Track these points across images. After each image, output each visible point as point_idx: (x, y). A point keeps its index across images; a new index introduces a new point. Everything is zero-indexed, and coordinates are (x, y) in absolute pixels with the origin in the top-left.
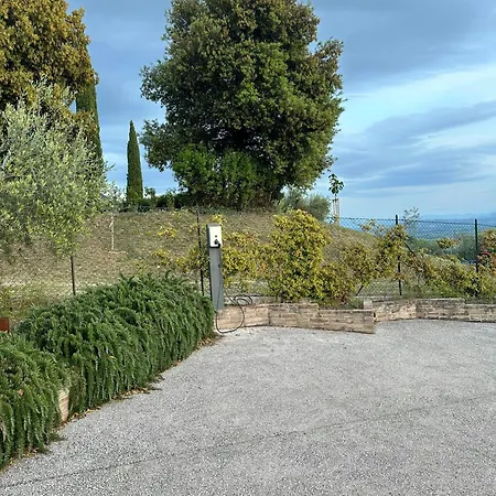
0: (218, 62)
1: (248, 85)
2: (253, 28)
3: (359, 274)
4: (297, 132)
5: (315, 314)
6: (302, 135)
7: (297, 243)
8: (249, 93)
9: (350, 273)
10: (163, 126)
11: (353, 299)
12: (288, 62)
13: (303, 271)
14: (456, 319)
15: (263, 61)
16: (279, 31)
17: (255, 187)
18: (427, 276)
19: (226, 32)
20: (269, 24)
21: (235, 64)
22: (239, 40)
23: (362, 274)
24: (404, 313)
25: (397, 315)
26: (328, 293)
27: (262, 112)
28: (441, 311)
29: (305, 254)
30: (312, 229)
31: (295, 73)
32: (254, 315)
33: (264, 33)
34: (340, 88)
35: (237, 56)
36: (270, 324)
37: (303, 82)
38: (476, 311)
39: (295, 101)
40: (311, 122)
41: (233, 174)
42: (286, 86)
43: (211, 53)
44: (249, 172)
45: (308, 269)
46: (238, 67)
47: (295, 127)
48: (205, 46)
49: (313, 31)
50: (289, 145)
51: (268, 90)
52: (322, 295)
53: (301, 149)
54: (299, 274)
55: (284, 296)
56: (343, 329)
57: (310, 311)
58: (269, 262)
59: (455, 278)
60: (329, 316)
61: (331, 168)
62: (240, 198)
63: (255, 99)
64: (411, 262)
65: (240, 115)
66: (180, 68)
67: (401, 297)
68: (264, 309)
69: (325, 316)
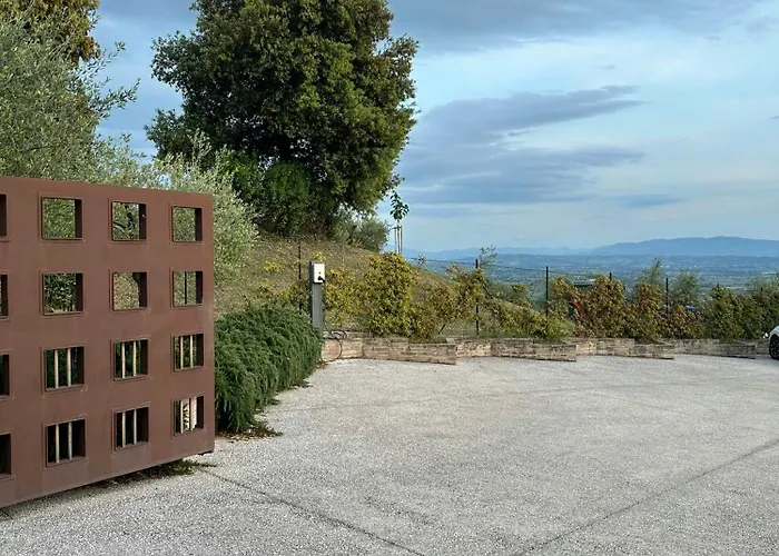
0: (274, 58)
1: (309, 89)
2: (318, 21)
3: (442, 313)
4: (362, 145)
5: (405, 348)
6: (367, 150)
7: (389, 282)
8: (309, 98)
9: (434, 313)
10: (181, 119)
11: (435, 337)
12: (355, 62)
13: (394, 308)
14: (524, 357)
15: (328, 62)
16: (347, 25)
17: (308, 210)
18: (502, 319)
19: (286, 22)
20: (338, 18)
21: (295, 62)
22: (299, 34)
23: (445, 314)
24: (480, 351)
25: (474, 353)
26: (415, 330)
27: (323, 122)
28: (512, 349)
29: (396, 293)
30: (402, 270)
31: (362, 76)
32: (350, 348)
33: (331, 27)
34: (413, 96)
35: (297, 53)
36: (363, 356)
37: (370, 87)
38: (542, 350)
39: (362, 111)
40: (378, 136)
41: (282, 191)
42: (353, 94)
43: (266, 47)
44: (301, 190)
45: (398, 307)
46: (298, 66)
47: (359, 140)
48: (259, 36)
49: (385, 28)
50: (351, 160)
51: (330, 94)
52: (409, 332)
53: (366, 167)
54: (389, 311)
55: (375, 332)
56: (429, 361)
57: (402, 346)
58: (363, 299)
59: (528, 321)
60: (418, 349)
61: (397, 189)
62: (289, 222)
63: (316, 105)
64: (488, 304)
65: (294, 120)
66: (223, 57)
67: (479, 337)
68: (359, 343)
69: (414, 349)
